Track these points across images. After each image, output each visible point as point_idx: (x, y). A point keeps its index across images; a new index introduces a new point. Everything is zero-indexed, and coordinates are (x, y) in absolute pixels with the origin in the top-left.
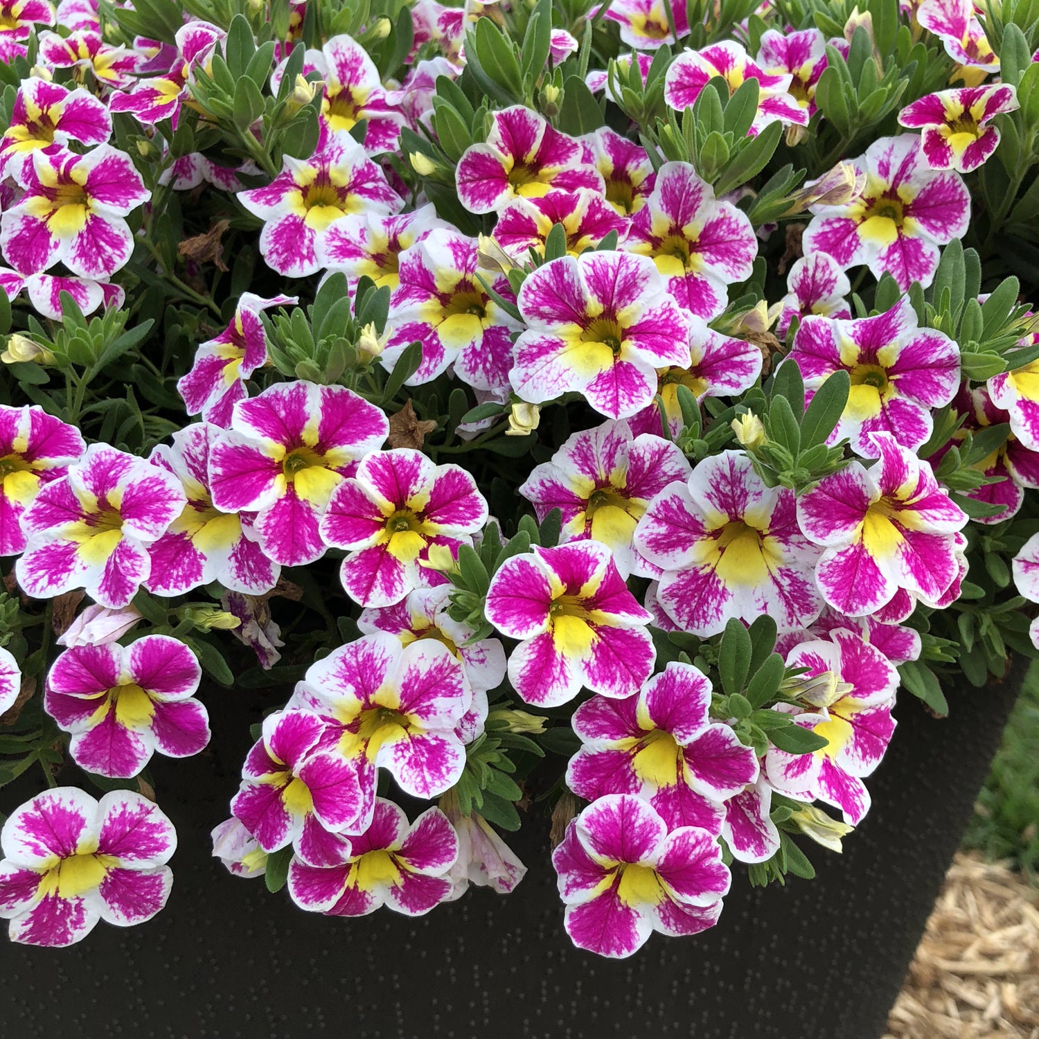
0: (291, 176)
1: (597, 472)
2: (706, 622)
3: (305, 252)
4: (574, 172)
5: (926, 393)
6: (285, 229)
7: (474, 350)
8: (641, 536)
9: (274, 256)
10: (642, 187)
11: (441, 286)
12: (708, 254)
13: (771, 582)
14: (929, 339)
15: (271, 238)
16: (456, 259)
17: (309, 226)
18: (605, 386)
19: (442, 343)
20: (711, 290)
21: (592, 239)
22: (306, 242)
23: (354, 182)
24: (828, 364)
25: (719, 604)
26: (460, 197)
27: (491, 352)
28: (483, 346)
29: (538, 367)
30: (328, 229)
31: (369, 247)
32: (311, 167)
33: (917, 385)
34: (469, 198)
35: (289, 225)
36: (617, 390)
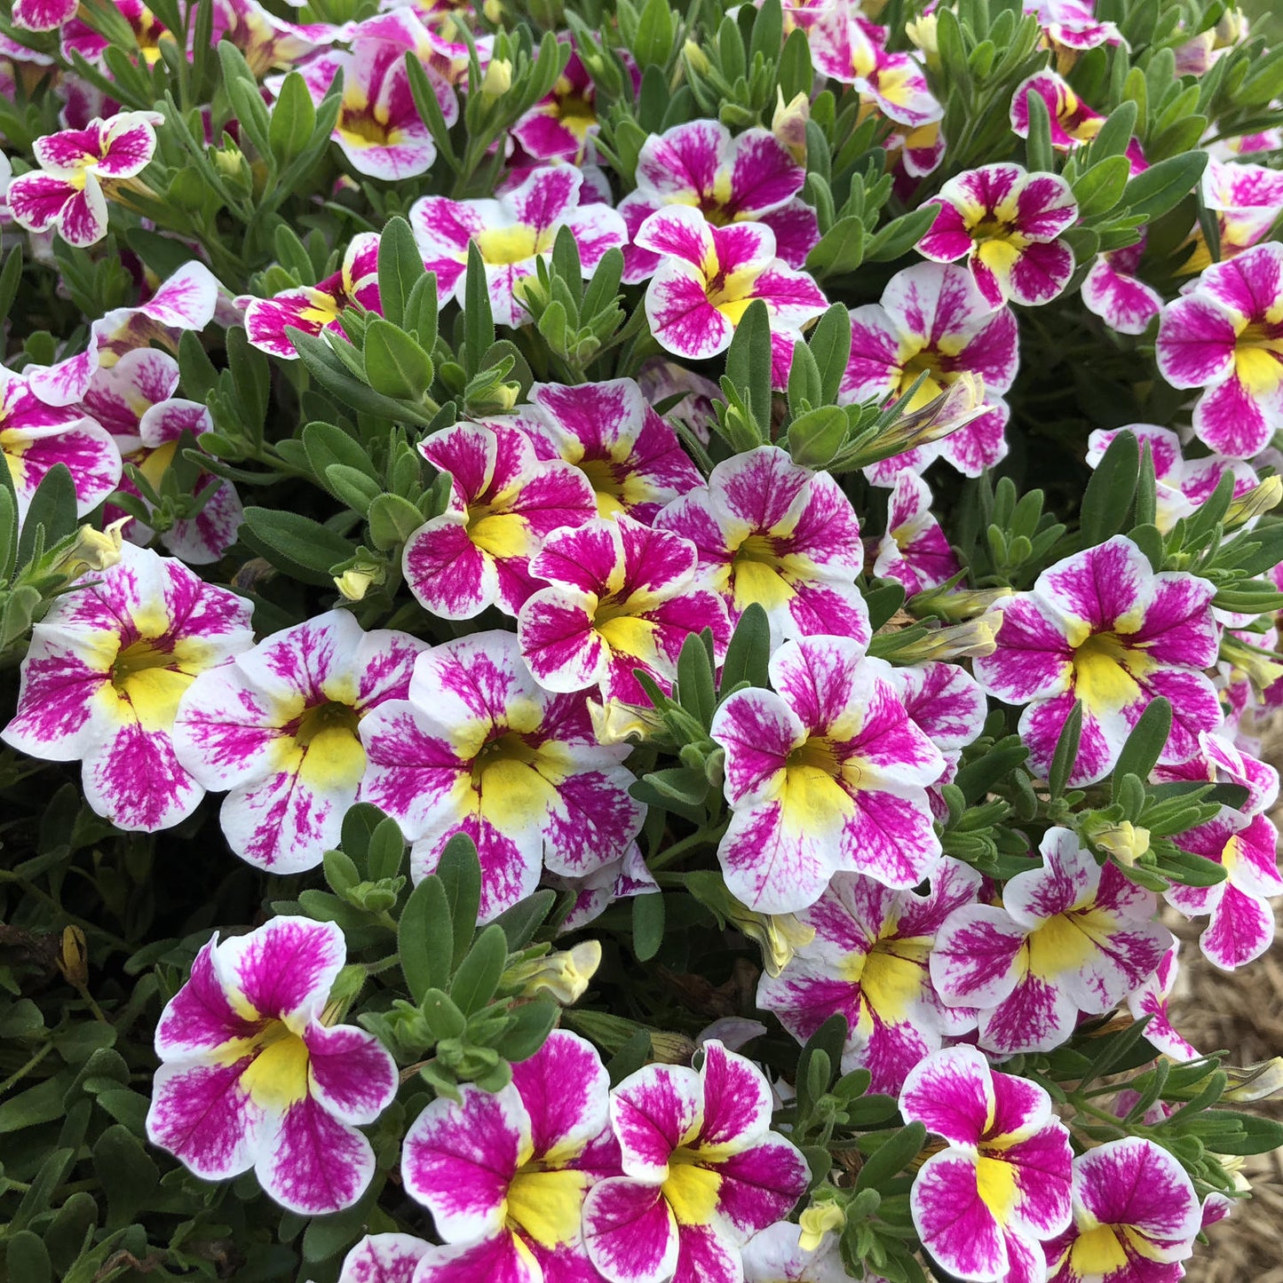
0: (81, 664)
1: (865, 938)
2: (1039, 1036)
3: (170, 777)
4: (541, 480)
5: (1195, 654)
6: (124, 759)
7: (561, 824)
8: (947, 987)
9: (129, 811)
10: (633, 462)
11: (463, 753)
12: (813, 550)
13: (1102, 955)
14: (1172, 585)
15: (108, 785)
16: (469, 703)
17: (152, 731)
18: (876, 843)
19: (506, 834)
20: (841, 600)
21: (650, 590)
22: (164, 759)
23: (177, 618)
24: (1057, 657)
25: (1050, 1009)
26: (426, 604)
27: (588, 816)
28: (572, 814)
29: (769, 859)
30: (182, 716)
31: (273, 720)
32: (101, 631)
33: (1181, 648)
34: (443, 601)
35: (127, 750)
36: (894, 844)
